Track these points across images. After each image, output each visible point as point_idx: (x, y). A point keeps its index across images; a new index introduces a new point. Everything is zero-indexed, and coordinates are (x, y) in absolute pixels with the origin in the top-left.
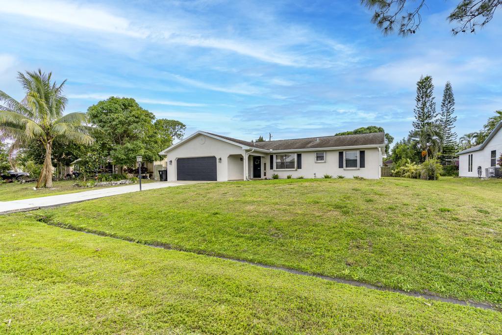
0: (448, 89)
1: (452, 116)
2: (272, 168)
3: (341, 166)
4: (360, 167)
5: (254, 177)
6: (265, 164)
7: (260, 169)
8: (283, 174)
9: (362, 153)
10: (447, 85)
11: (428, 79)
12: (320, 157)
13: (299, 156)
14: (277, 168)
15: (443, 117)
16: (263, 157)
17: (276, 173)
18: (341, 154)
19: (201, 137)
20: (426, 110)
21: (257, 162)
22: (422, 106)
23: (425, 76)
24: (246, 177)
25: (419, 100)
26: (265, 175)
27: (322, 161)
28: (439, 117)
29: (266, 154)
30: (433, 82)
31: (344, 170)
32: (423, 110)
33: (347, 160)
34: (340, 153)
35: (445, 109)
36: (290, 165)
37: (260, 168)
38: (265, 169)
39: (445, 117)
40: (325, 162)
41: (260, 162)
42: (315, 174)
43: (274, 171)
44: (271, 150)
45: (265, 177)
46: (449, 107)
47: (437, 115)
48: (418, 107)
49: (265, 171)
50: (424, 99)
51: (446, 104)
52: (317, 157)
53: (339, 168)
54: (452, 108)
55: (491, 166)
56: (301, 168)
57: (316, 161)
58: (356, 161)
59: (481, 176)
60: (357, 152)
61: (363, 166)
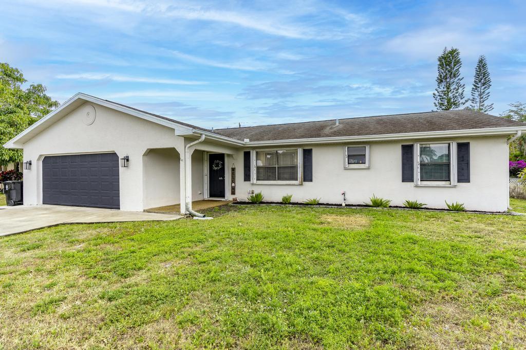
0: (481, 66)
1: (486, 103)
2: (247, 177)
3: (407, 176)
4: (459, 181)
5: (211, 196)
6: (233, 170)
7: (223, 181)
8: (274, 191)
9: (464, 149)
10: (481, 61)
11: (454, 53)
12: (356, 156)
13: (308, 154)
14: (258, 179)
15: (473, 105)
16: (229, 155)
17: (257, 190)
18: (407, 150)
19: (87, 109)
20: (450, 95)
21: (217, 165)
22: (445, 89)
23: (449, 49)
24: (186, 205)
25: (442, 81)
26: (233, 193)
27: (362, 166)
28: (469, 104)
29: (236, 148)
30: (461, 56)
31: (417, 186)
32: (446, 94)
33: (423, 165)
34: (404, 147)
35: (477, 94)
36: (287, 173)
37: (224, 177)
38: (233, 181)
39: (478, 104)
40: (368, 168)
41: (223, 165)
42: (344, 194)
43: (253, 184)
44: (247, 140)
45: (234, 197)
46: (482, 91)
47: (466, 101)
48: (439, 90)
49: (233, 184)
50: (448, 80)
51: (478, 87)
52: (349, 156)
53: (403, 181)
54: (487, 92)
56: (311, 181)
57: (347, 165)
58: (448, 165)
60: (450, 145)
61: (465, 179)
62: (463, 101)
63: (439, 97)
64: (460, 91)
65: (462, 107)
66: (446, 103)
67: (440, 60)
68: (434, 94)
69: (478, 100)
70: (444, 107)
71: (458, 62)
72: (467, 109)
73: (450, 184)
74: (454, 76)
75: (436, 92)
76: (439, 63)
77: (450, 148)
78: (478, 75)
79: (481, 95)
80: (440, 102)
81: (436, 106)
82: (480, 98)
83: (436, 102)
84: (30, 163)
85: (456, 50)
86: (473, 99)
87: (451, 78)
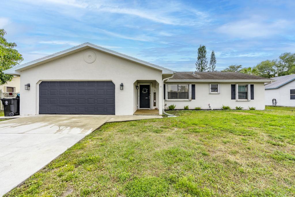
3: (233, 97)
5: (141, 107)
6: (155, 93)
9: (252, 87)
11: (203, 47)
12: (215, 89)
13: (193, 86)
14: (168, 99)
18: (233, 87)
22: (201, 62)
23: (202, 46)
25: (199, 59)
27: (216, 93)
28: (208, 70)
30: (207, 50)
32: (201, 64)
33: (239, 93)
34: (232, 85)
36: (183, 95)
37: (149, 97)
38: (155, 99)
39: (212, 70)
40: (219, 94)
41: (149, 91)
45: (155, 107)
48: (198, 62)
49: (155, 101)
50: (202, 59)
51: (212, 63)
52: (212, 88)
53: (232, 99)
54: (215, 65)
55: (291, 99)
56: (195, 99)
57: (211, 92)
58: (246, 93)
59: (277, 105)
60: (247, 85)
61: (252, 98)
62: (207, 68)
63: (198, 66)
64: (206, 64)
65: (207, 71)
66: (201, 68)
67: (199, 50)
68: (196, 64)
69: (212, 68)
70: (200, 70)
71: (205, 51)
72: (208, 71)
73: (248, 100)
74: (204, 57)
76: (198, 51)
77: (247, 86)
78: (212, 58)
79: (212, 66)
80: (198, 67)
81: (197, 69)
82: (213, 68)
83: (197, 67)
84: (29, 86)
85: (205, 46)
86: (210, 68)
87: (203, 58)
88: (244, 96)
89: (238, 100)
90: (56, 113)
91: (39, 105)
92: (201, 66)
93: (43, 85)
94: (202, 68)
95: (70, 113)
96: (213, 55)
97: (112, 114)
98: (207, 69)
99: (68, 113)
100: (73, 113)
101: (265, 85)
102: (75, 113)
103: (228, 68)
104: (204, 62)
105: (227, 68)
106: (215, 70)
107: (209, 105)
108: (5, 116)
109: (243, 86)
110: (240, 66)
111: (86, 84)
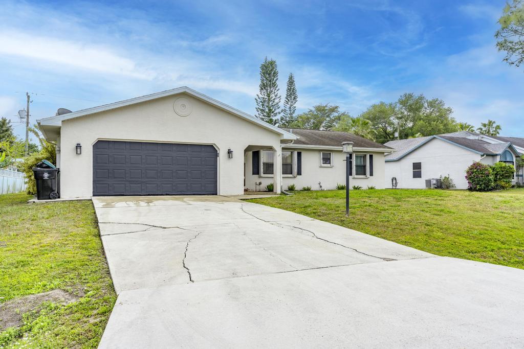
9: (371, 158)
10: (291, 78)
11: (272, 63)
13: (299, 155)
14: (265, 174)
22: (266, 97)
23: (269, 60)
28: (282, 114)
31: (354, 178)
33: (356, 166)
38: (245, 174)
39: (289, 116)
40: (332, 167)
43: (263, 177)
48: (260, 96)
51: (289, 100)
52: (323, 159)
54: (294, 105)
55: (414, 177)
56: (301, 175)
57: (322, 165)
58: (365, 167)
59: (397, 187)
60: (366, 155)
61: (371, 174)
62: (279, 110)
63: (261, 103)
64: (277, 101)
66: (267, 110)
67: (263, 69)
68: (256, 99)
71: (275, 74)
73: (366, 177)
74: (274, 86)
75: (257, 98)
76: (261, 70)
77: (365, 157)
78: (289, 90)
79: (290, 108)
80: (261, 108)
81: (258, 111)
82: (290, 111)
83: (257, 107)
84: (78, 146)
85: (275, 62)
86: (285, 111)
87: (270, 87)
88: (361, 170)
89: (356, 176)
90: (125, 194)
91: (93, 181)
92: (266, 104)
93: (101, 146)
94: (270, 110)
95: (148, 193)
96: (291, 82)
97: (213, 194)
98: (279, 113)
99: (145, 194)
100: (153, 193)
101: (385, 156)
102: (157, 193)
103: (313, 109)
104: (273, 96)
105: (311, 111)
106: (294, 115)
107: (320, 184)
108: (38, 199)
109: (361, 157)
110: (337, 107)
111: (174, 148)
